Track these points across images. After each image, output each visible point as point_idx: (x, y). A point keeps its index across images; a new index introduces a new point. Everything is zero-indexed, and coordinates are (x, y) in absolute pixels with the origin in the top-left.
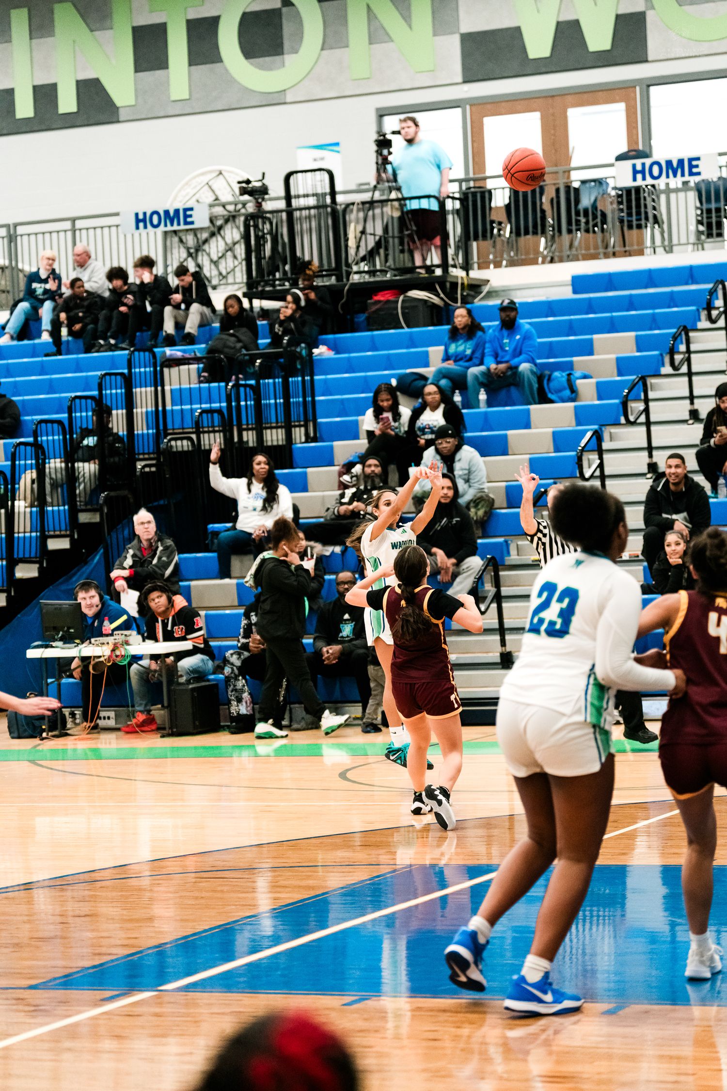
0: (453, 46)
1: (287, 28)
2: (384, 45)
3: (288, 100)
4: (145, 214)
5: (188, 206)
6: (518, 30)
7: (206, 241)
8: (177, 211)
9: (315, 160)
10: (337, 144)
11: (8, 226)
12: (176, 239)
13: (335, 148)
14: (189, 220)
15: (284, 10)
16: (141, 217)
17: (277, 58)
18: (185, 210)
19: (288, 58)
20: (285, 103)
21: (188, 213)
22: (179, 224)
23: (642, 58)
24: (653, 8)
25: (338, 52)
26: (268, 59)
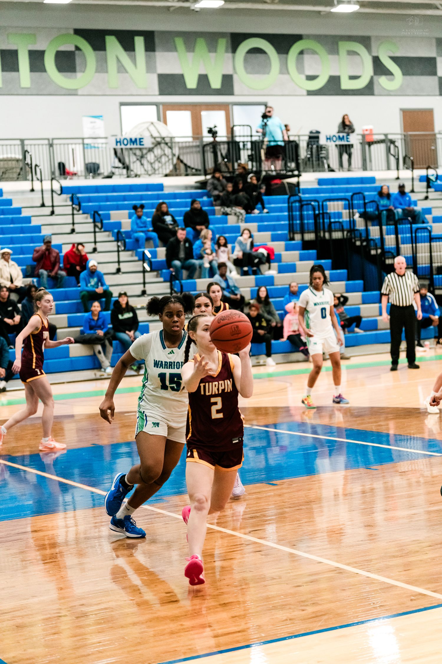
0: (154, 78)
1: (78, 61)
2: (123, 74)
3: (79, 93)
4: (120, 139)
5: (140, 137)
6: (182, 76)
7: (146, 154)
8: (136, 139)
9: (92, 122)
10: (101, 116)
11: (48, 139)
12: (131, 152)
13: (101, 118)
14: (142, 143)
15: (77, 52)
16: (118, 140)
17: (73, 74)
18: (140, 139)
19: (79, 75)
20: (77, 95)
21: (142, 140)
22: (137, 145)
23: (231, 93)
24: (236, 73)
25: (102, 75)
26: (69, 74)
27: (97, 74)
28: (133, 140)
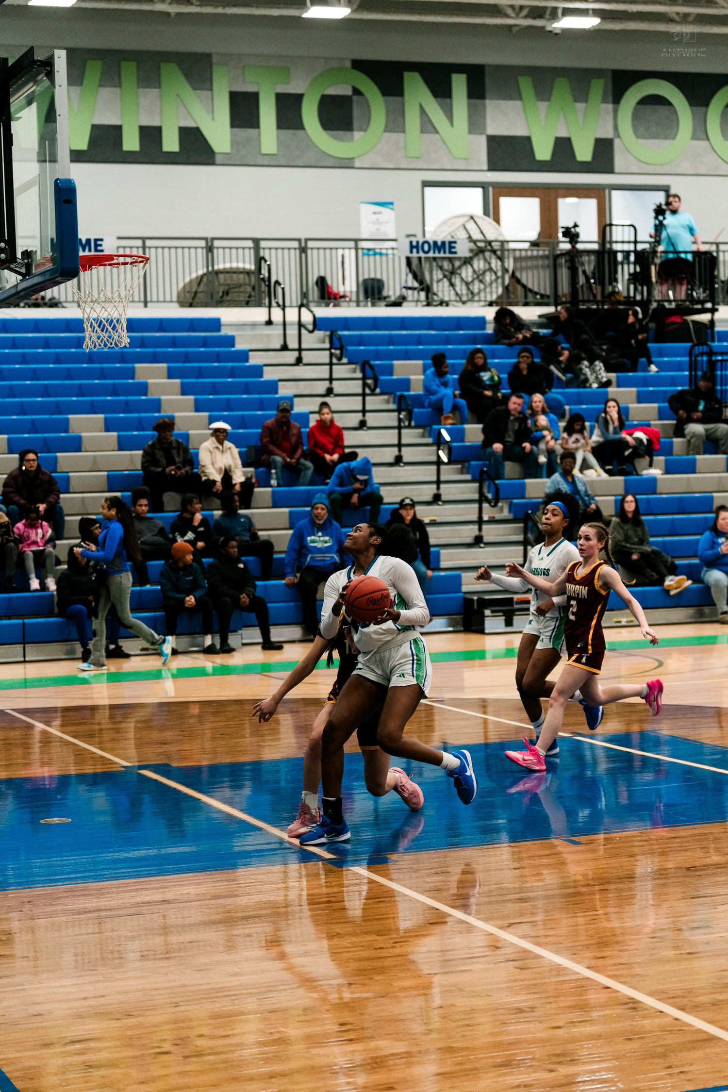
0: (481, 143)
1: (356, 113)
2: (430, 135)
3: (357, 164)
4: (418, 242)
5: (452, 240)
6: (528, 139)
7: (460, 267)
8: (443, 243)
9: (374, 213)
10: (392, 203)
11: (299, 240)
12: (434, 264)
13: (391, 206)
14: (453, 250)
15: (355, 98)
16: (414, 244)
17: (348, 133)
18: (450, 243)
19: (357, 135)
20: (353, 168)
21: (453, 245)
22: (445, 252)
23: (609, 170)
24: (618, 136)
25: (396, 136)
26: (341, 133)
27: (387, 134)
28: (439, 243)
